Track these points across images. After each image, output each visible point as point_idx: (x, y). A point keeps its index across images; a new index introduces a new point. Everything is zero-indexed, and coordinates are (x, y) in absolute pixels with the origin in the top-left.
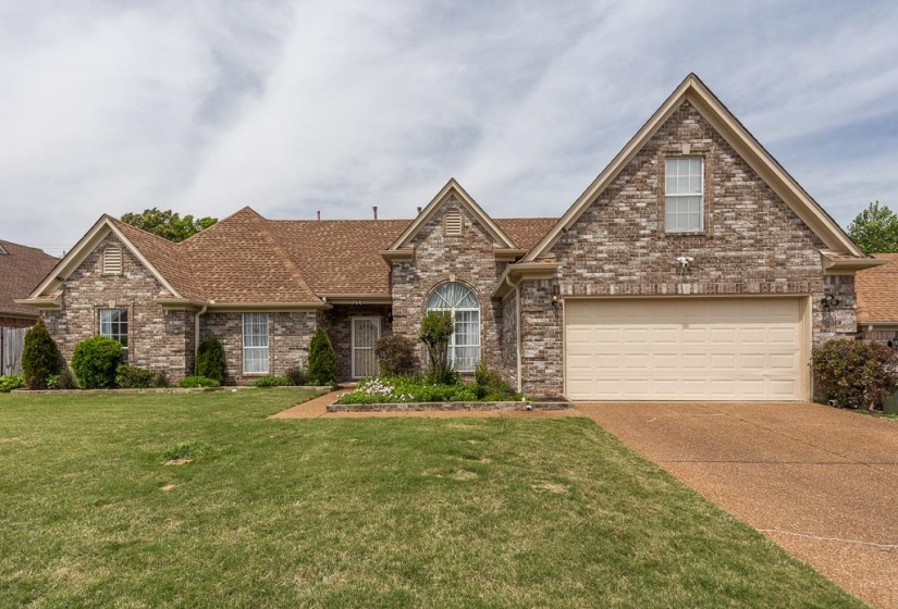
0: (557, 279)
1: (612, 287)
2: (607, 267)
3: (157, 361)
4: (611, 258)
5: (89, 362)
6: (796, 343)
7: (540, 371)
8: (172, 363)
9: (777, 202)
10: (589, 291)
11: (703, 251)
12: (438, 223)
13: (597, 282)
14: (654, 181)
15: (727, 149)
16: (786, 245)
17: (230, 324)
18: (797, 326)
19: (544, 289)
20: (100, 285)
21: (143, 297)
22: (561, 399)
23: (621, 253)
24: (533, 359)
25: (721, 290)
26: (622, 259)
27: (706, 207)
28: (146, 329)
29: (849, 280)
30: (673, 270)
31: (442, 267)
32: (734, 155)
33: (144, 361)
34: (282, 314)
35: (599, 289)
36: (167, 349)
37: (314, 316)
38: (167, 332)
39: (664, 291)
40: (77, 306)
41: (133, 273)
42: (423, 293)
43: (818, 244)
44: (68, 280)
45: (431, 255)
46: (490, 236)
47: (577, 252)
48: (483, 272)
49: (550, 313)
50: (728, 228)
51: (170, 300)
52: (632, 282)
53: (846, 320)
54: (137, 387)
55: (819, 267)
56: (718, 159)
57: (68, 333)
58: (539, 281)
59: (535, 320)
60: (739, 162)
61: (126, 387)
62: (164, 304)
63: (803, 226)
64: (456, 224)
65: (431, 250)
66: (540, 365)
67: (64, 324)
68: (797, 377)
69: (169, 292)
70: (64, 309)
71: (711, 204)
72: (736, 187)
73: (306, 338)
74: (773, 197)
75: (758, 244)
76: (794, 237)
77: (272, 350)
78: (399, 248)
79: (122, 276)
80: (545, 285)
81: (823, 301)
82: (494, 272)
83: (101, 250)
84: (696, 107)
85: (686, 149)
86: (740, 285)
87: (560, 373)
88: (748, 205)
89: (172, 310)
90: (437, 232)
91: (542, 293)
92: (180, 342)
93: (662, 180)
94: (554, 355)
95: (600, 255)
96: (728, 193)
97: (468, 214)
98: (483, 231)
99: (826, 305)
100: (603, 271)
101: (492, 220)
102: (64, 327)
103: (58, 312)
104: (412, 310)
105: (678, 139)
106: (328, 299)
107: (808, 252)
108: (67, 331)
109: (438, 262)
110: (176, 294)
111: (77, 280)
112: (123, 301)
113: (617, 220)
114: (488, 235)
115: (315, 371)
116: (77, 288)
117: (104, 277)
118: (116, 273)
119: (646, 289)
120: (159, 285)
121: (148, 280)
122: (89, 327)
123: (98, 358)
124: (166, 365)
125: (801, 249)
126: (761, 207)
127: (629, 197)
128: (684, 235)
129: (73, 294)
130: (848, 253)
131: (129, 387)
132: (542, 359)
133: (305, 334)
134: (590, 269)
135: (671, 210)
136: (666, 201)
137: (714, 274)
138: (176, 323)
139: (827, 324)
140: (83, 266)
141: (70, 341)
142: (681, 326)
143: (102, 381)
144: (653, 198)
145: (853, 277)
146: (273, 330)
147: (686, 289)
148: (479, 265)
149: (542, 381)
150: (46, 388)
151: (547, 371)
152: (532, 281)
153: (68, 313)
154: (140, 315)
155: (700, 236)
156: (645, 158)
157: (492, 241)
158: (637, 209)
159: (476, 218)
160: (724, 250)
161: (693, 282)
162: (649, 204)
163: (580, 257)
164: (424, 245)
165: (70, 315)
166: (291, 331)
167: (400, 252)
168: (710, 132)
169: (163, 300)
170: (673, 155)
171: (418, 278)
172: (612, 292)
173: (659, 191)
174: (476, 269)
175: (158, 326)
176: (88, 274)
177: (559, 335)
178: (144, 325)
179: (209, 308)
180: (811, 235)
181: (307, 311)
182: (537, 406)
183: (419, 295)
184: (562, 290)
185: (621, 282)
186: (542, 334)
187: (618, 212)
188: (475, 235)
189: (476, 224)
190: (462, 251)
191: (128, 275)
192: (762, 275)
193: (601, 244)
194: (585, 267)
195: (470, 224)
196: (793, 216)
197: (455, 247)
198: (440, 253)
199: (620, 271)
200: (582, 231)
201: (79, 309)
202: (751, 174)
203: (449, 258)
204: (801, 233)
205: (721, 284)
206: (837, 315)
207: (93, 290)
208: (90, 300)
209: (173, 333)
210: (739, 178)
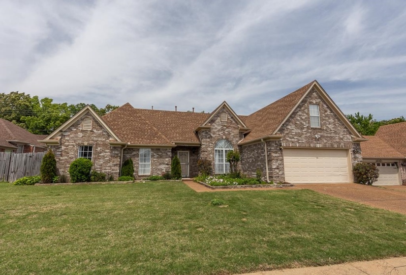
0: (281, 141)
1: (297, 144)
2: (295, 137)
3: (105, 169)
4: (296, 135)
5: (80, 170)
6: (347, 164)
7: (278, 173)
8: (113, 170)
9: (339, 120)
10: (290, 145)
11: (322, 134)
12: (219, 116)
13: (293, 142)
14: (306, 111)
15: (325, 103)
16: (342, 133)
17: (134, 153)
18: (346, 158)
19: (277, 144)
20: (80, 135)
21: (101, 141)
22: (285, 183)
23: (299, 133)
24: (275, 169)
25: (327, 146)
26: (300, 135)
27: (321, 120)
28: (102, 154)
29: (358, 145)
30: (314, 139)
31: (220, 133)
32: (327, 105)
33: (99, 169)
34: (157, 149)
35: (294, 145)
36: (111, 164)
37: (171, 150)
38: (111, 156)
39: (312, 146)
40: (68, 144)
41: (97, 130)
42: (213, 143)
43: (350, 134)
44: (64, 132)
45: (216, 128)
46: (237, 122)
47: (286, 132)
48: (235, 136)
49: (279, 152)
50: (327, 127)
51: (115, 142)
52: (303, 143)
53: (360, 157)
54: (101, 181)
55: (351, 140)
56: (323, 106)
57: (62, 156)
58: (275, 141)
59: (275, 155)
60: (328, 107)
61: (95, 181)
62: (111, 144)
63: (346, 128)
64: (225, 117)
65: (216, 126)
66: (277, 171)
67: (60, 152)
68: (348, 175)
69: (115, 138)
70: (61, 145)
71: (322, 120)
72: (328, 115)
73: (167, 159)
74: (338, 118)
75: (335, 132)
76: (344, 131)
77: (152, 165)
78: (205, 125)
79: (92, 131)
80: (277, 143)
81: (353, 151)
82: (238, 136)
83: (82, 120)
84: (316, 90)
85: (314, 102)
86: (332, 145)
87: (283, 174)
88: (331, 120)
89: (114, 147)
90: (218, 120)
91: (276, 145)
92: (117, 161)
93: (309, 111)
94: (281, 168)
95: (293, 133)
96: (326, 116)
97: (229, 114)
98: (234, 120)
99: (354, 152)
100: (294, 139)
101: (238, 116)
102: (60, 153)
103: (57, 146)
104: (209, 149)
105: (312, 98)
106: (175, 144)
107: (348, 136)
108: (61, 155)
109: (219, 131)
110: (118, 140)
111: (69, 132)
112: (91, 142)
113: (297, 122)
114: (236, 122)
115: (175, 174)
116: (69, 136)
117: (82, 131)
118: (89, 129)
119: (307, 145)
120: (109, 136)
121: (104, 133)
122: (73, 153)
123: (85, 168)
124: (109, 171)
125: (346, 135)
126: (335, 121)
127: (300, 115)
128: (316, 128)
129: (66, 138)
130: (358, 137)
131: (97, 181)
132: (278, 169)
133: (166, 158)
134: (290, 138)
135: (312, 120)
136: (310, 118)
137: (325, 141)
138: (116, 152)
139: (355, 158)
140: (73, 126)
141: (62, 160)
142: (316, 158)
143: (84, 179)
144: (306, 116)
145: (359, 144)
146: (153, 156)
147: (318, 146)
148: (233, 133)
149: (278, 177)
150: (52, 182)
151: (280, 173)
152: (273, 141)
153: (63, 146)
154: (99, 149)
155: (320, 129)
156: (303, 103)
157: (238, 124)
158: (302, 119)
159: (232, 115)
160: (327, 134)
161: (319, 143)
162: (306, 118)
163: (287, 134)
164: (214, 124)
165: (63, 148)
166: (161, 157)
167: (206, 126)
168: (320, 98)
169: (112, 142)
170: (311, 103)
171: (211, 137)
172: (297, 146)
173: (308, 114)
174: (232, 134)
175: (107, 153)
176: (75, 130)
177: (282, 160)
178: (101, 153)
179: (128, 146)
180: (348, 131)
181: (168, 148)
182: (284, 186)
183: (212, 143)
184: (282, 145)
185: (300, 143)
186: (277, 160)
187: (297, 120)
188: (232, 122)
189: (232, 118)
190: (227, 127)
191: (95, 131)
192: (337, 142)
193: (293, 130)
194: (289, 137)
195: (230, 118)
196: (343, 125)
197: (225, 126)
198: (219, 128)
199: (299, 139)
200: (287, 125)
201: (69, 145)
202: (332, 112)
203: (223, 130)
204: (346, 130)
205: (327, 145)
206: (357, 155)
207: (77, 137)
208: (75, 141)
209: (114, 157)
210: (329, 112)
